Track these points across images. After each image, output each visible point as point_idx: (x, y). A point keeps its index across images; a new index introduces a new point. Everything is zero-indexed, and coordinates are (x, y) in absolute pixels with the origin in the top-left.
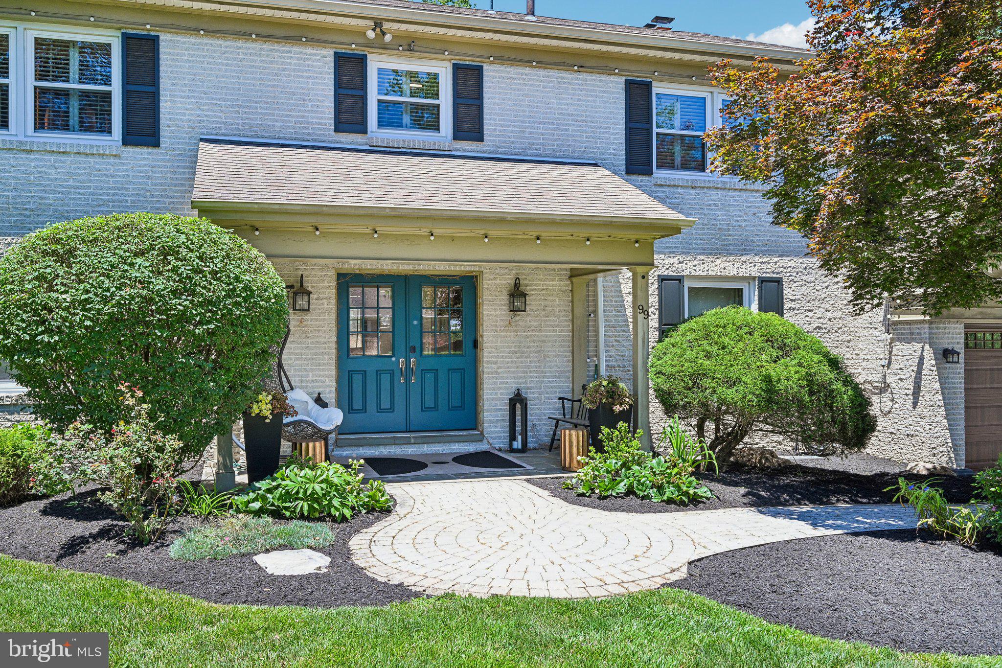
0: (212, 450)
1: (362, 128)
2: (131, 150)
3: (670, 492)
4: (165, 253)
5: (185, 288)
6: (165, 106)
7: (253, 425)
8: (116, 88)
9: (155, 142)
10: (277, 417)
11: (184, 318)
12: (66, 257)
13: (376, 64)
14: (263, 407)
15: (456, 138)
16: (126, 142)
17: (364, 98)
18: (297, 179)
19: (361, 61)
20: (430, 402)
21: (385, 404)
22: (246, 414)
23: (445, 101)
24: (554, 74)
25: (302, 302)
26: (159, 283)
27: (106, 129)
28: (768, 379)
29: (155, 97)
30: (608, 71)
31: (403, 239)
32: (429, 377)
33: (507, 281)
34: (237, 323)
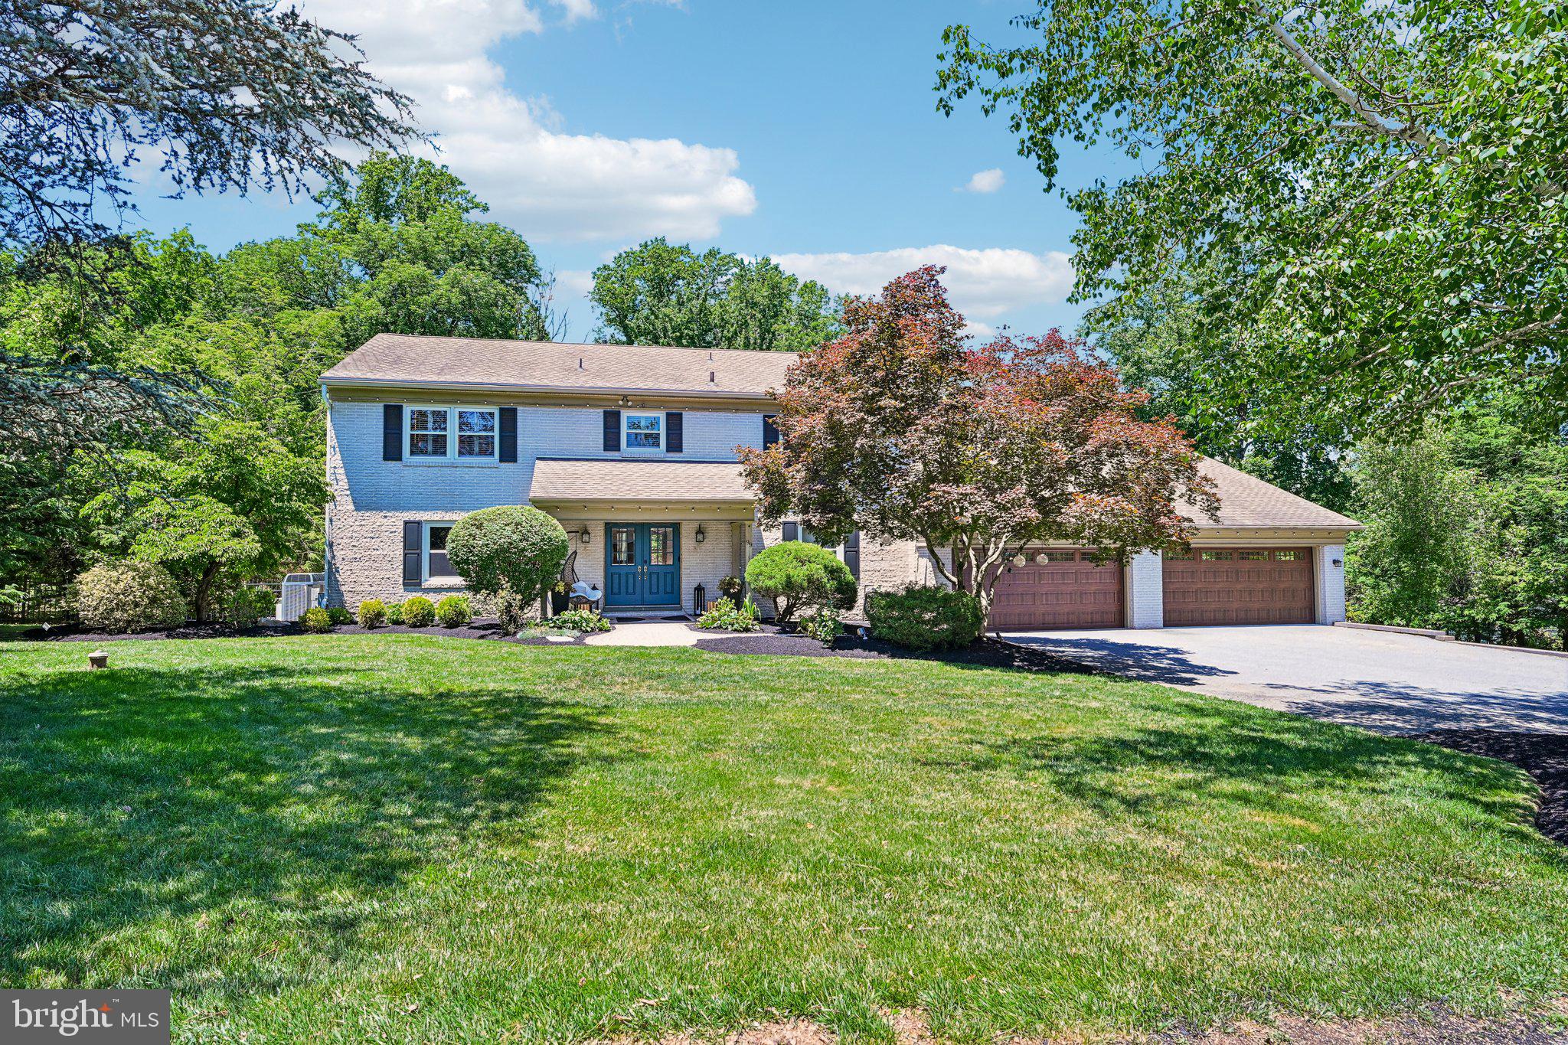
0: (537, 604)
1: (617, 448)
2: (504, 465)
3: (736, 626)
4: (517, 524)
5: (525, 539)
6: (519, 442)
7: (555, 595)
8: (496, 433)
9: (515, 460)
10: (567, 593)
11: (524, 550)
12: (480, 527)
13: (625, 414)
14: (561, 588)
15: (668, 451)
16: (501, 460)
17: (619, 433)
18: (579, 483)
19: (617, 415)
20: (654, 590)
21: (631, 590)
22: (553, 591)
23: (662, 431)
24: (722, 414)
25: (586, 537)
26: (515, 537)
27: (492, 454)
28: (789, 577)
29: (515, 437)
30: (753, 411)
31: (626, 510)
32: (654, 577)
33: (696, 525)
34: (544, 552)
